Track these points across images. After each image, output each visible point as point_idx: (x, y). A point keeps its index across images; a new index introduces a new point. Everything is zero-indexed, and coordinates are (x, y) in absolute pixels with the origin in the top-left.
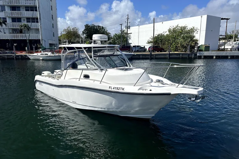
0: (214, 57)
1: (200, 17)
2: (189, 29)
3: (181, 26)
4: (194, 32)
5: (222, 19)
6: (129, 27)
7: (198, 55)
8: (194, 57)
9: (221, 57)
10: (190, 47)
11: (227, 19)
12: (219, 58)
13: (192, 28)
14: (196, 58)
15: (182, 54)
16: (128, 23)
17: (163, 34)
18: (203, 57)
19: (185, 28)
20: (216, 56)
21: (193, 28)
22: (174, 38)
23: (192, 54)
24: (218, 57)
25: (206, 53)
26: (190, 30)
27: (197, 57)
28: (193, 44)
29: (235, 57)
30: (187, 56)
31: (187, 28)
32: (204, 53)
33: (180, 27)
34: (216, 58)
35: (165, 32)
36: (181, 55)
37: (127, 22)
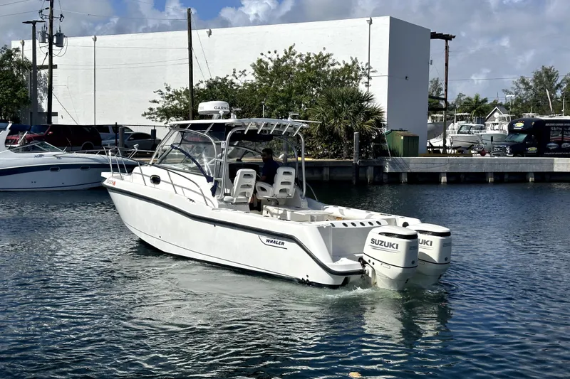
0: (444, 179)
1: (363, 22)
2: (337, 67)
3: (305, 53)
4: (357, 78)
5: (434, 36)
6: (60, 36)
7: (387, 170)
8: (375, 176)
9: (462, 177)
10: (361, 137)
11: (447, 38)
12: (458, 179)
13: (350, 63)
14: (381, 183)
15: (333, 167)
16: (51, 17)
17: (232, 83)
18: (404, 179)
19: (322, 60)
20: (449, 175)
21: (354, 63)
22: (287, 101)
23: (365, 168)
24: (452, 179)
25: (416, 164)
26: (343, 70)
27: (385, 177)
28: (367, 128)
29: (506, 177)
30: (349, 175)
31: (330, 61)
32: (407, 164)
33: (300, 56)
34: (448, 182)
35: (237, 74)
36: (326, 172)
37: (47, 13)
